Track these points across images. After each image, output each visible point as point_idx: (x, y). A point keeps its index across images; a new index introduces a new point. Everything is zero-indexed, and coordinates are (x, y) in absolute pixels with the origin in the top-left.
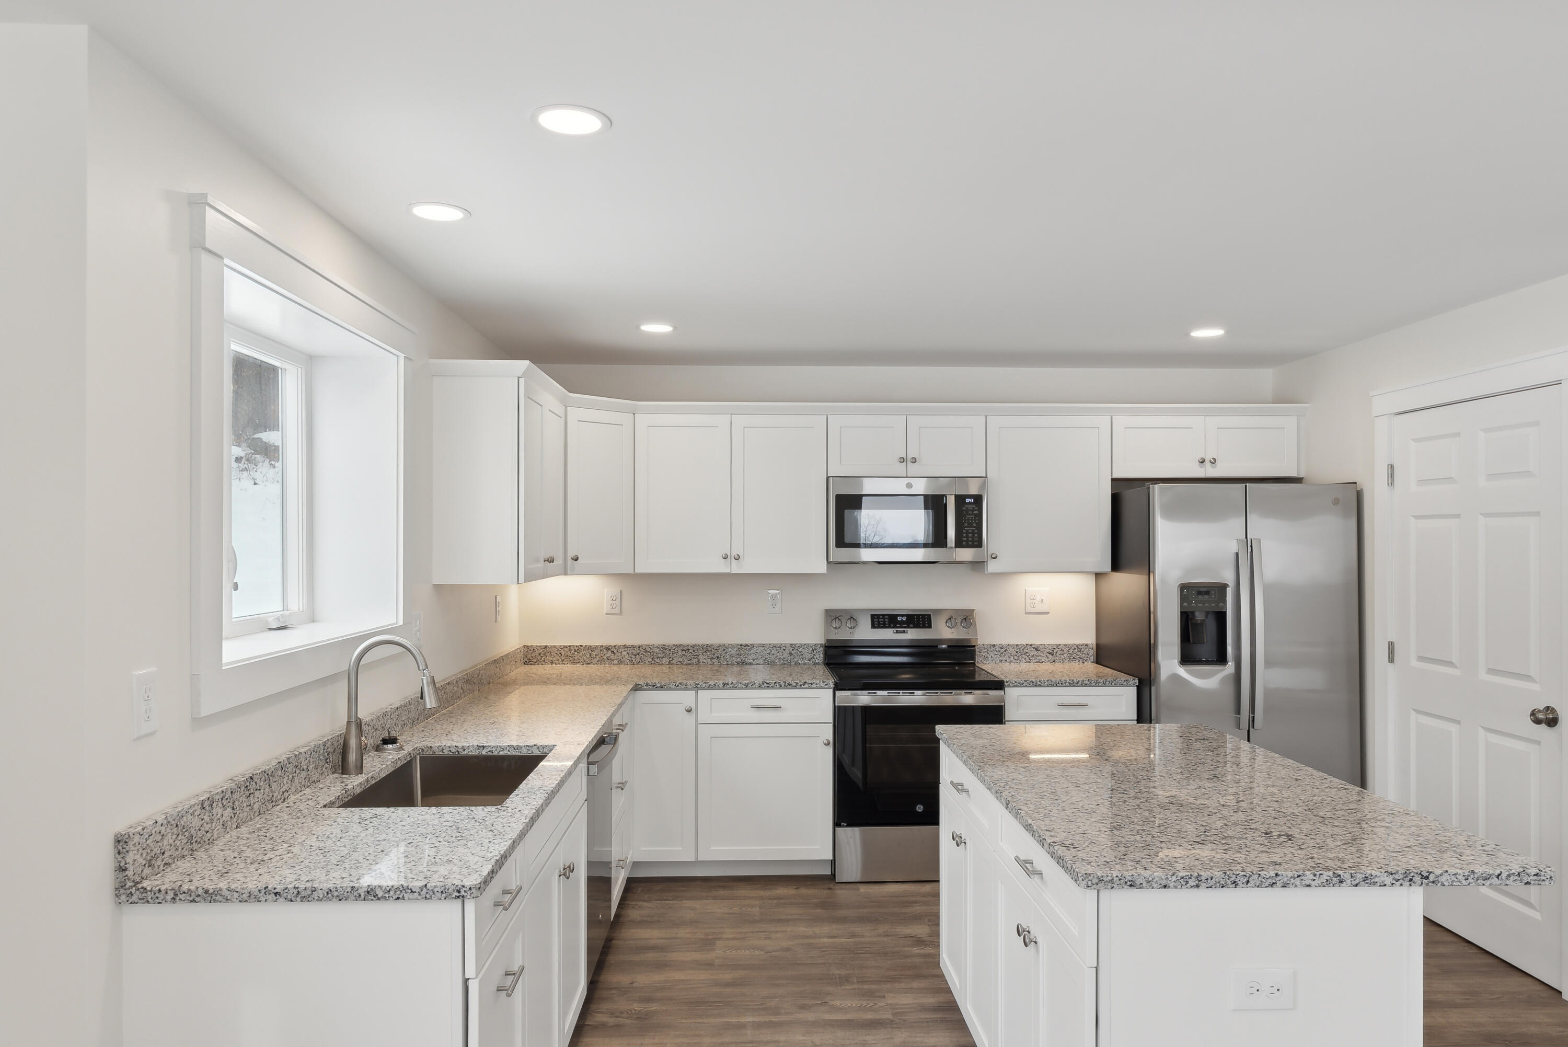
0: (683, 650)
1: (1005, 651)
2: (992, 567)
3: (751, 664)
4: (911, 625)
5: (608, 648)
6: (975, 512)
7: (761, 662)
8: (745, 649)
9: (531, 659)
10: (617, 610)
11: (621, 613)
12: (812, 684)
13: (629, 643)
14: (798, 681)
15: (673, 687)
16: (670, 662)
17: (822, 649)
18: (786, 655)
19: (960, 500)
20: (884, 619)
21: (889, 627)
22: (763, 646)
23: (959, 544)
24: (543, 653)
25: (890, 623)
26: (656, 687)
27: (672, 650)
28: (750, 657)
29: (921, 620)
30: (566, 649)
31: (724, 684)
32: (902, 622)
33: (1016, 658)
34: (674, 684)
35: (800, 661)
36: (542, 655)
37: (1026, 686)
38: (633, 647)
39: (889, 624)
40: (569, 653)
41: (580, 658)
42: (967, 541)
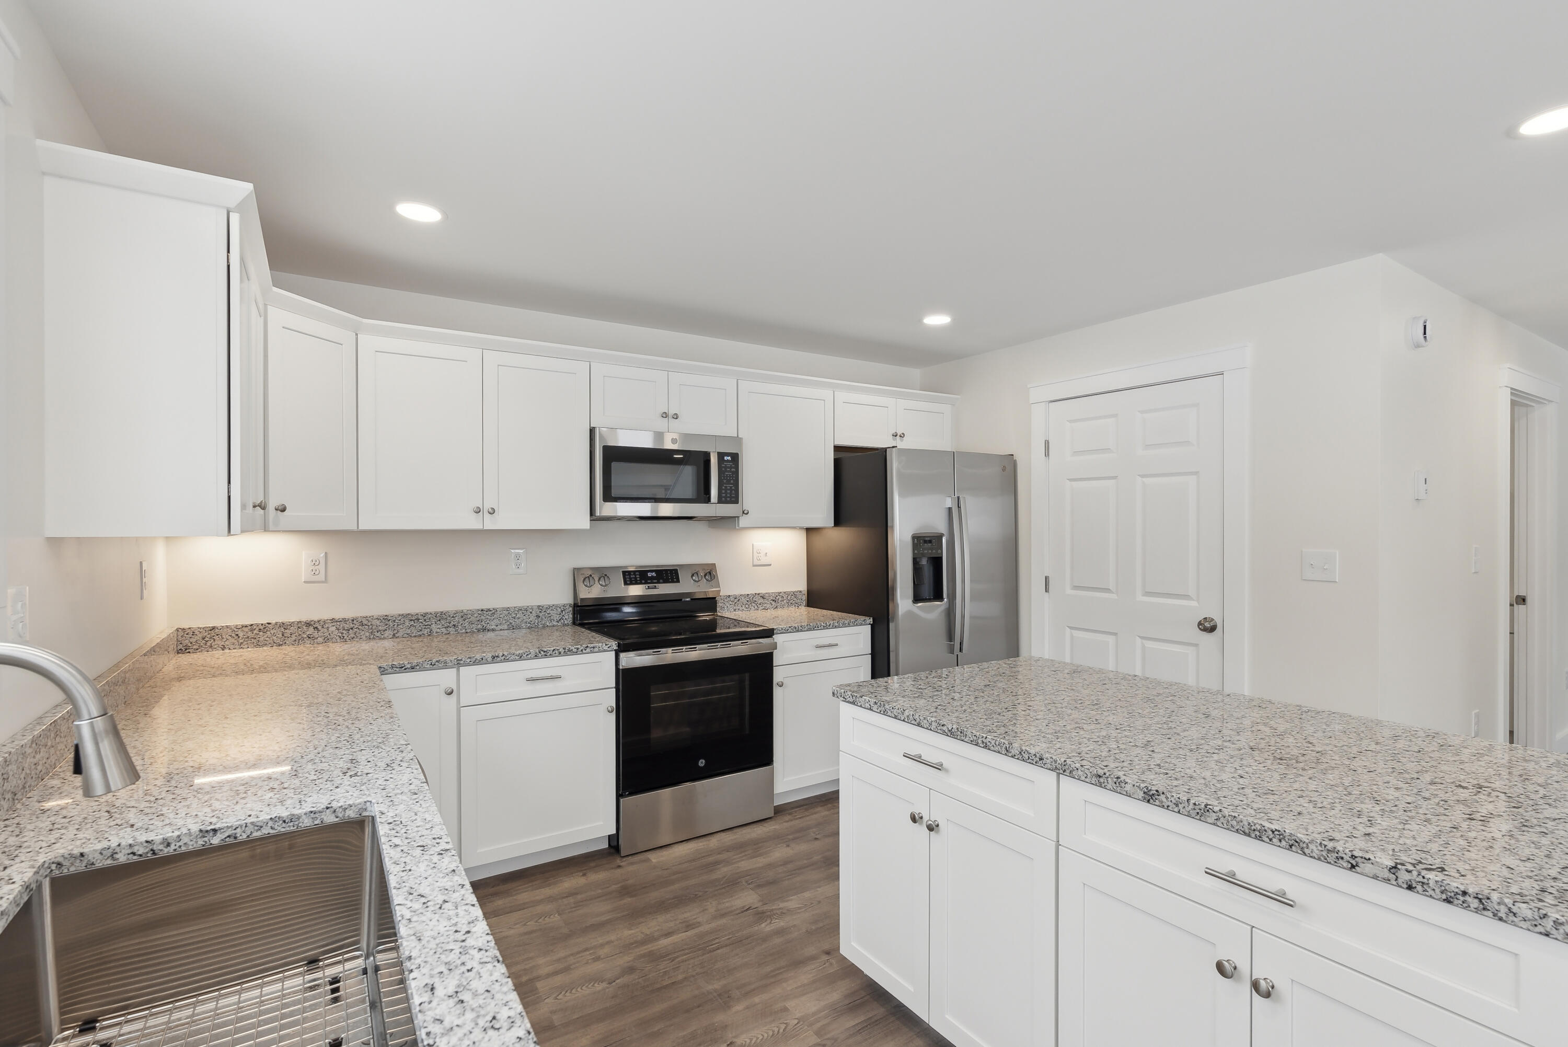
0: (411, 620)
1: (739, 600)
2: (744, 521)
3: (493, 630)
4: (661, 581)
5: (308, 624)
6: (733, 470)
7: (506, 627)
8: (487, 615)
9: (189, 645)
10: (321, 577)
11: (326, 581)
12: (594, 647)
13: (338, 616)
14: (579, 646)
15: (428, 666)
16: (394, 635)
17: (571, 609)
18: (533, 618)
19: (721, 456)
20: (635, 575)
21: (641, 583)
22: (508, 609)
23: (721, 500)
24: (208, 636)
25: (642, 578)
26: (405, 669)
27: (397, 621)
28: (492, 623)
29: (668, 575)
30: (246, 629)
31: (493, 657)
32: (652, 578)
33: (747, 606)
34: (430, 663)
35: (548, 624)
36: (207, 639)
37: (791, 632)
38: (345, 620)
39: (641, 580)
40: (250, 634)
41: (267, 639)
42: (727, 497)
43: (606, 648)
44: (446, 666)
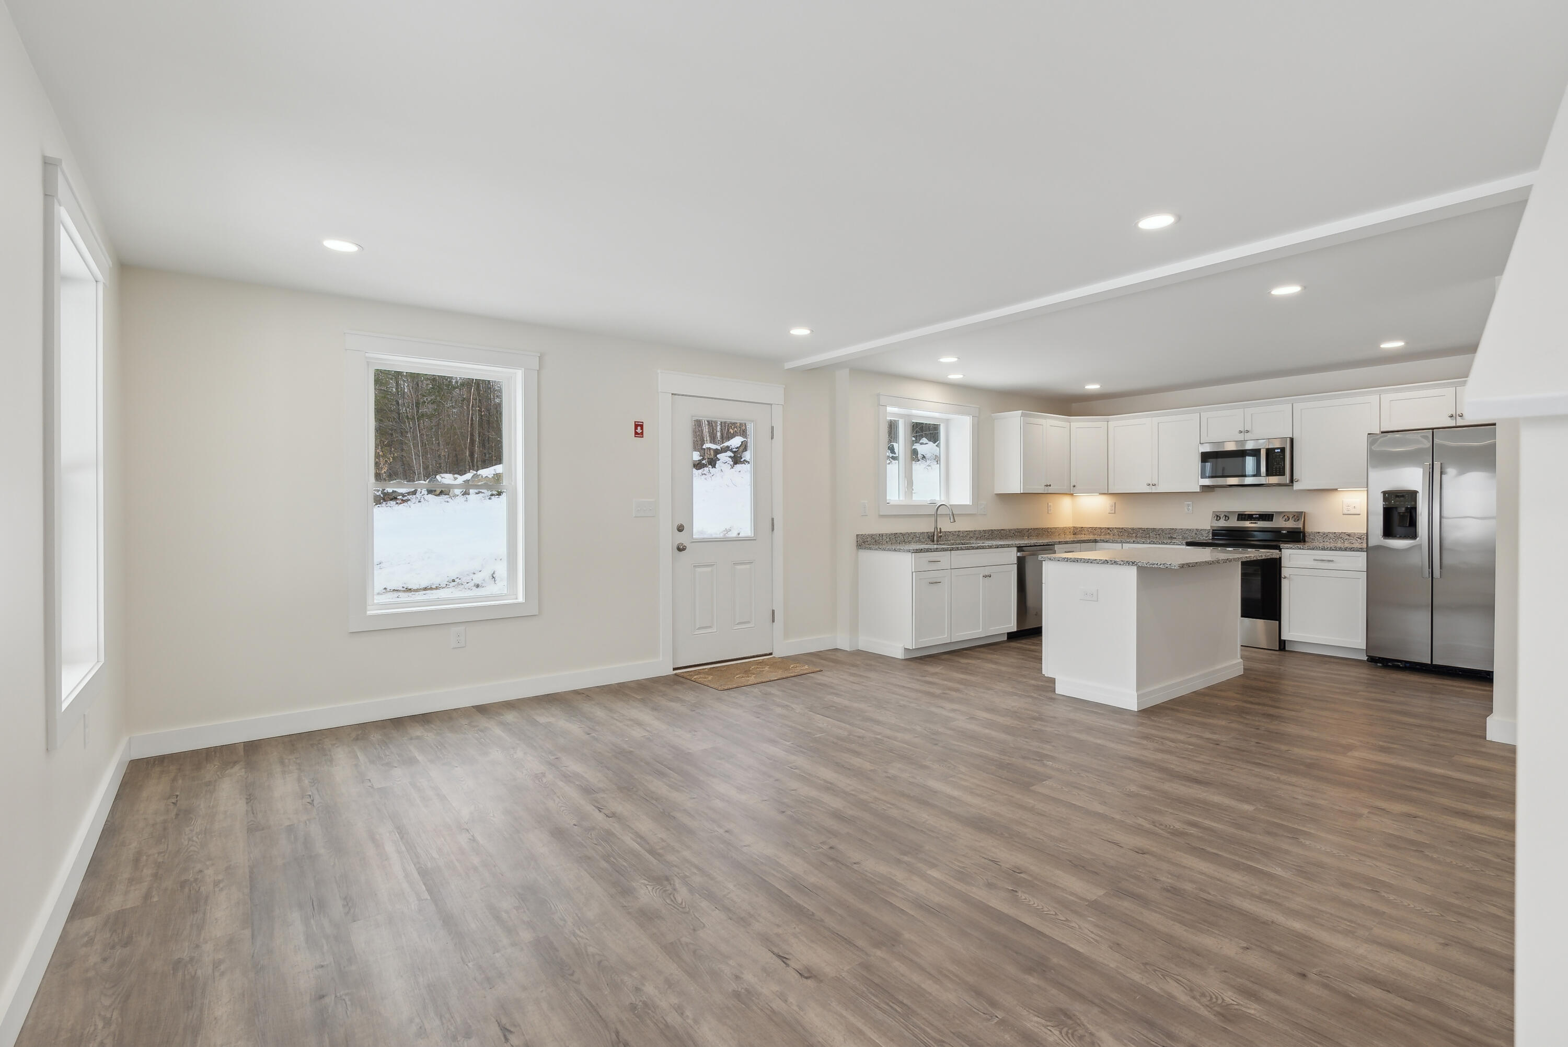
0: (1142, 531)
1: (1327, 536)
2: (1301, 486)
3: (1175, 538)
4: (1261, 520)
5: (1108, 529)
6: (1279, 457)
7: (1181, 537)
8: (1172, 531)
9: (1076, 532)
10: (1113, 512)
11: (1115, 513)
17: (1215, 532)
18: (1193, 534)
19: (1269, 452)
20: (1246, 516)
21: (1247, 520)
22: (1181, 529)
24: (1081, 530)
25: (1248, 518)
28: (1175, 535)
29: (1267, 517)
30: (1091, 529)
32: (1256, 518)
37: (1294, 549)
38: (1119, 528)
41: (1096, 533)
42: (1276, 473)
43: (1180, 543)
44: (1117, 543)
